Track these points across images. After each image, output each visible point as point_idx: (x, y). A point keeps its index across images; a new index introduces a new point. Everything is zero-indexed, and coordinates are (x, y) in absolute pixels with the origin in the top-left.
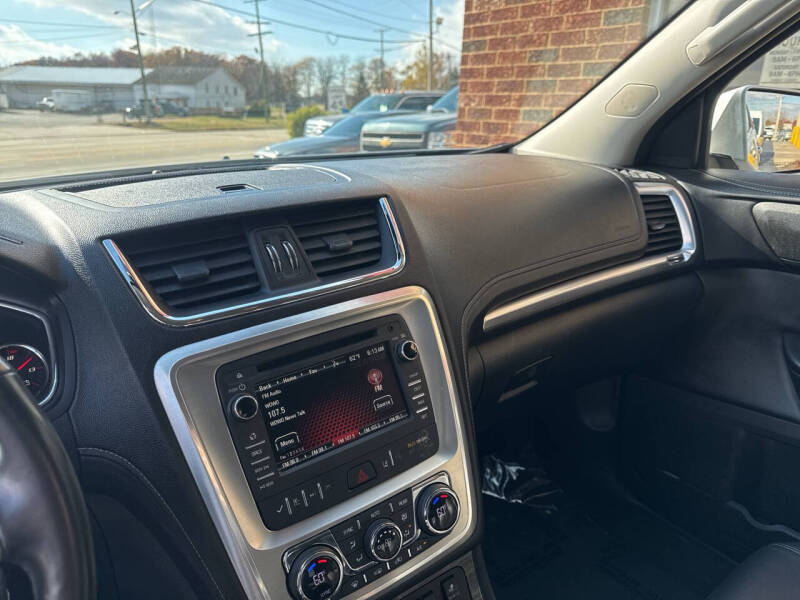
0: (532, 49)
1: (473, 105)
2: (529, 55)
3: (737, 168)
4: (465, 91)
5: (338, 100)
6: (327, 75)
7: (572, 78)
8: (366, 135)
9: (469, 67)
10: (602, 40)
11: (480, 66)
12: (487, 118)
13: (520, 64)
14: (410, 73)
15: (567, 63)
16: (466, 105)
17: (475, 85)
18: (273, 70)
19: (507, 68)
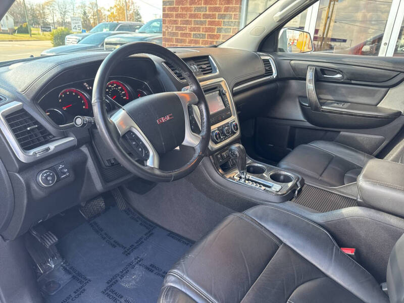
0: (195, 6)
1: (170, 30)
2: (194, 9)
3: (284, 51)
4: (165, 24)
5: (77, 25)
6: (64, 10)
7: (213, 20)
8: (107, 44)
9: (166, 12)
10: (224, 4)
11: (172, 13)
12: (177, 36)
13: (190, 13)
14: (112, 11)
15: (211, 13)
16: (166, 30)
17: (170, 22)
18: (29, 7)
19: (185, 14)
